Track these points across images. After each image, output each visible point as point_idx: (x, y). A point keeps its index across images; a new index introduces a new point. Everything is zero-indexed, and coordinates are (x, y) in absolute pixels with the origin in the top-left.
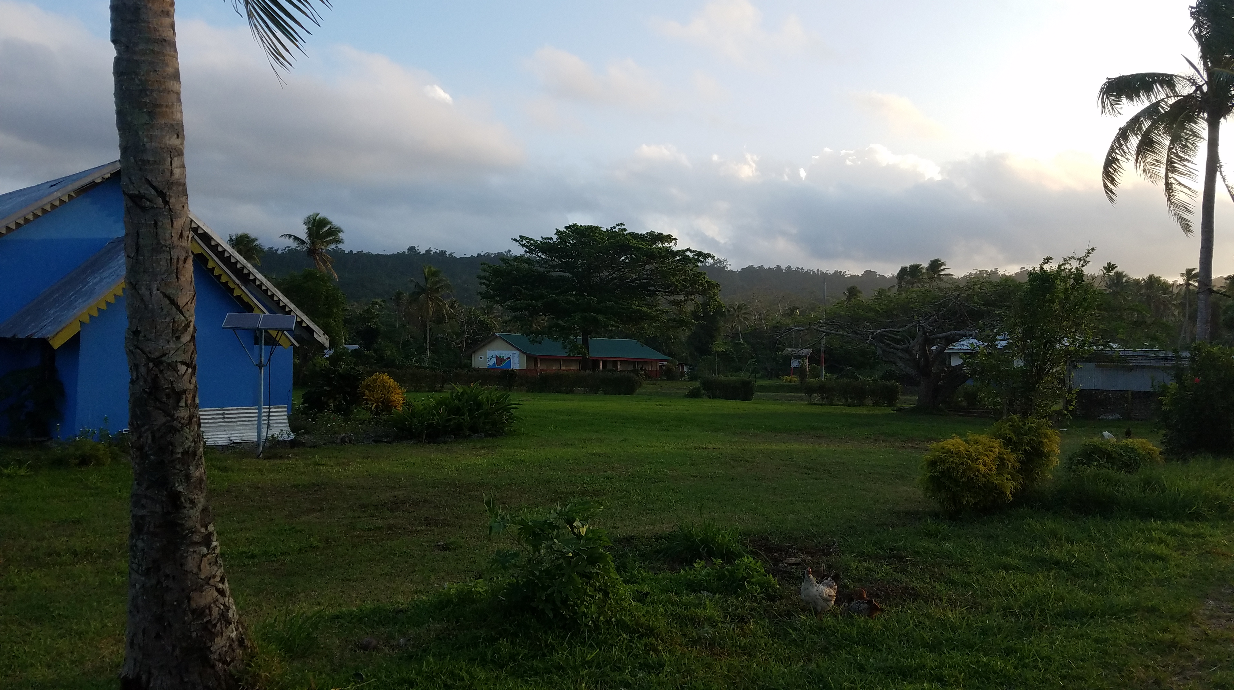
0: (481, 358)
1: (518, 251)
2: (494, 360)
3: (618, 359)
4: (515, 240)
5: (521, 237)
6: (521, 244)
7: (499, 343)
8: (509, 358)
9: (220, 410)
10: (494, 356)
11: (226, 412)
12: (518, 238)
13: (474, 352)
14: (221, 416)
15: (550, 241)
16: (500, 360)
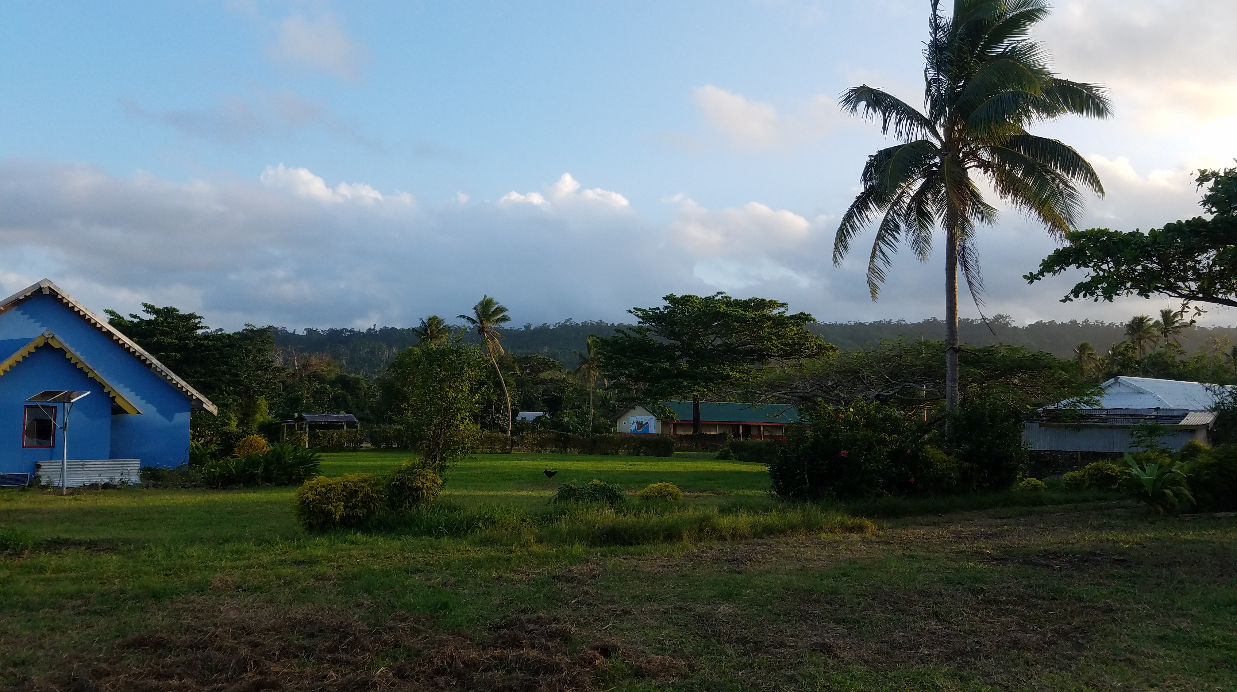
0: (625, 423)
1: (634, 321)
2: (635, 425)
3: (760, 424)
4: (630, 312)
5: (634, 308)
6: (636, 315)
7: (639, 409)
8: (647, 423)
9: (81, 462)
10: (635, 422)
11: (85, 463)
12: (633, 310)
13: (619, 418)
14: (82, 466)
15: (658, 311)
16: (640, 425)
